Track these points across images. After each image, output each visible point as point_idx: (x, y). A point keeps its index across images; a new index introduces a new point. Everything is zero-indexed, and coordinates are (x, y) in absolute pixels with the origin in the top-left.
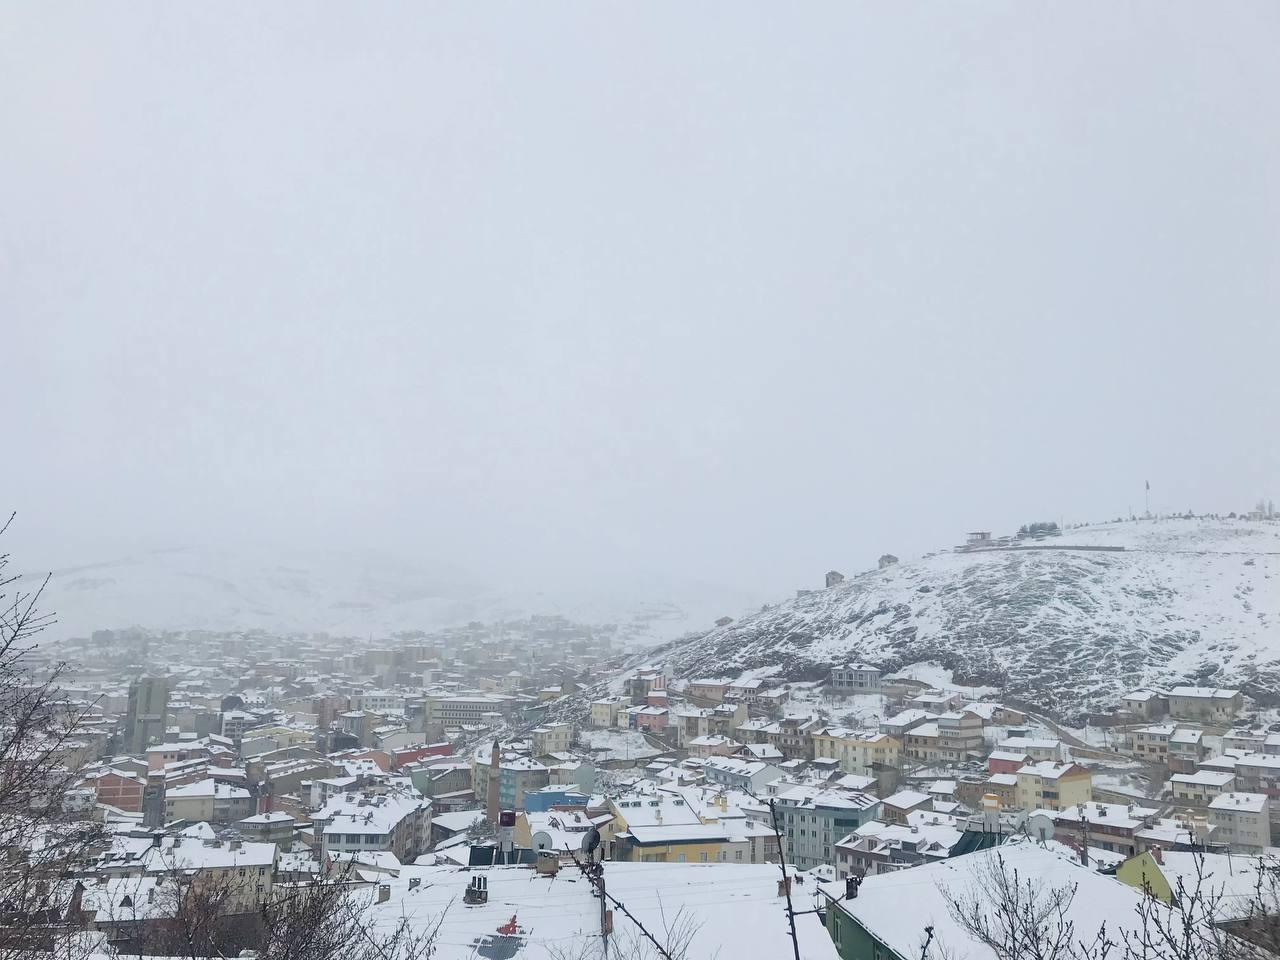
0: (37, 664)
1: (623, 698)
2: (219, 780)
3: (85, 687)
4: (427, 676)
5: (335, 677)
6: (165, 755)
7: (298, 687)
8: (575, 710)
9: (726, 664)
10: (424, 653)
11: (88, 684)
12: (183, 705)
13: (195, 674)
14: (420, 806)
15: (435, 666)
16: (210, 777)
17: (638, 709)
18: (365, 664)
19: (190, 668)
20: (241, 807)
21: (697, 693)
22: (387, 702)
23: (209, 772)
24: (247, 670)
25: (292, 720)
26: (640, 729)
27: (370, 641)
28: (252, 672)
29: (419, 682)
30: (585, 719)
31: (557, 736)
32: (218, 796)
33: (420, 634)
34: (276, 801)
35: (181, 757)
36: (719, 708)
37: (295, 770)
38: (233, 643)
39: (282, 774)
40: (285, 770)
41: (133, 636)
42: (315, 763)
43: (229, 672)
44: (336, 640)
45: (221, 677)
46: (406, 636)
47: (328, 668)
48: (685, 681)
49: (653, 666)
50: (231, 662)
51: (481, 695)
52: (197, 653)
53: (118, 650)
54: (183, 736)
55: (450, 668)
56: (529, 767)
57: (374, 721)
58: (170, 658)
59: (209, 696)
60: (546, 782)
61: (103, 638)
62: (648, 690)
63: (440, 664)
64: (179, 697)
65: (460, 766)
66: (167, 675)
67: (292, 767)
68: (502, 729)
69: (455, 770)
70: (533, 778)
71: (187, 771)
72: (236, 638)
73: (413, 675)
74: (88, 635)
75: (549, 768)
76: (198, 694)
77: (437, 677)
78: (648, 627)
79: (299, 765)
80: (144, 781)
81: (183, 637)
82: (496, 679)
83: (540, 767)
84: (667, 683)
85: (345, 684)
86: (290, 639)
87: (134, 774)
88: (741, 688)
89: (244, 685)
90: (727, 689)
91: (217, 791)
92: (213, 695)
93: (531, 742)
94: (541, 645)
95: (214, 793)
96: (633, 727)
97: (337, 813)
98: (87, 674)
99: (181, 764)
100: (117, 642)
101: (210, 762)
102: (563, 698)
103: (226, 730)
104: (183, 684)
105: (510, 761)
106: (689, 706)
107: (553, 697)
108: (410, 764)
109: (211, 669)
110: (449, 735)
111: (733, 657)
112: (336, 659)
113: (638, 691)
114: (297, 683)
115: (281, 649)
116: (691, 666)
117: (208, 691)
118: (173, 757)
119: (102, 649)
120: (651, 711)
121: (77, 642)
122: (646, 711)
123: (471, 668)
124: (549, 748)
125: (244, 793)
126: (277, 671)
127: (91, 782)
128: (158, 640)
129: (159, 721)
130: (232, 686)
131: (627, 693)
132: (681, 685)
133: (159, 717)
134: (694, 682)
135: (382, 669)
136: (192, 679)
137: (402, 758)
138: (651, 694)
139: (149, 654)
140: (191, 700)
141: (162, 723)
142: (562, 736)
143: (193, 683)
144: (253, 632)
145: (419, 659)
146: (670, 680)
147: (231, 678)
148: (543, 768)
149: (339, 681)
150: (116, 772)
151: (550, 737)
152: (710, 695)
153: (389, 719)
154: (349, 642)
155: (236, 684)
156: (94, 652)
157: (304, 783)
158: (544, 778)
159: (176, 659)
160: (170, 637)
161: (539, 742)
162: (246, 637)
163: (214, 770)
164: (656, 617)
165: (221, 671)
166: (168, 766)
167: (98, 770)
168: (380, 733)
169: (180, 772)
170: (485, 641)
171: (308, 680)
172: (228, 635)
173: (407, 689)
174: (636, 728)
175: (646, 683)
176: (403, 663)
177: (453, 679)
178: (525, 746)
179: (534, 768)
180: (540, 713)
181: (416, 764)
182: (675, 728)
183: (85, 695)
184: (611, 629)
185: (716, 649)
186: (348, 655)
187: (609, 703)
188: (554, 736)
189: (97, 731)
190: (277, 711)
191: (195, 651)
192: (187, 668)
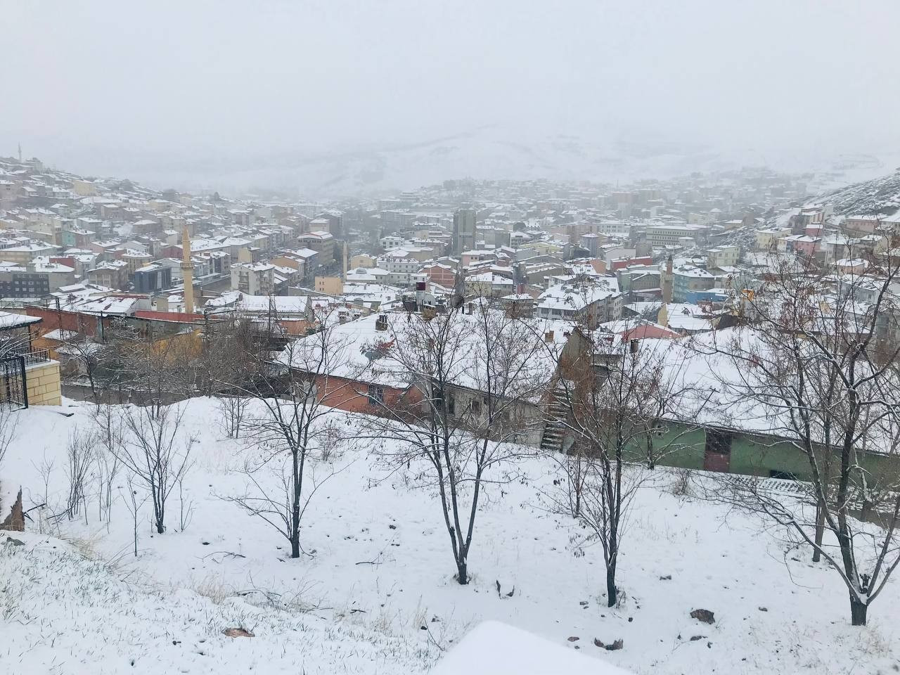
0: (413, 201)
1: (784, 229)
2: (495, 273)
3: (438, 215)
4: (653, 211)
5: (589, 211)
6: (472, 257)
7: (564, 217)
8: (747, 237)
9: (884, 204)
10: (653, 194)
11: (440, 213)
12: (490, 227)
13: (500, 208)
14: (611, 295)
15: (660, 204)
16: (491, 271)
17: (795, 238)
18: (611, 202)
19: (497, 204)
20: (507, 290)
21: (851, 226)
22: (616, 228)
23: (491, 268)
24: (532, 205)
25: (552, 239)
26: (795, 252)
27: (617, 186)
28: (535, 207)
29: (647, 215)
30: (753, 244)
31: (727, 255)
32: (494, 283)
33: (654, 181)
34: (526, 287)
35: (481, 258)
36: (865, 238)
37: (542, 270)
38: (526, 188)
39: (534, 272)
40: (536, 269)
41: (468, 185)
42: (554, 266)
43: (520, 207)
44: (595, 186)
45: (516, 210)
46: (644, 183)
47: (586, 204)
48: (843, 217)
49: (815, 205)
50: (523, 201)
51: (683, 225)
52: (504, 195)
53: (457, 193)
54: (487, 246)
55: (673, 205)
56: (700, 275)
57: (602, 241)
58: (487, 198)
59: (507, 222)
60: (712, 287)
61: (450, 185)
62: (808, 223)
63: (664, 202)
64: (489, 223)
65: (652, 272)
66: (484, 209)
67: (541, 268)
68: (692, 249)
69: (649, 275)
70: (703, 283)
71: (480, 267)
72: (528, 185)
73: (644, 210)
74: (441, 184)
75: (715, 277)
76: (500, 221)
77: (661, 212)
78: (842, 175)
79: (545, 266)
80: (455, 271)
81: (496, 184)
82: (701, 214)
83: (709, 275)
84: (826, 218)
85: (594, 216)
86: (563, 185)
87: (450, 267)
88: (892, 223)
89: (530, 215)
90: (879, 222)
91: (493, 279)
92: (510, 222)
93: (706, 258)
94: (747, 190)
95: (491, 280)
96: (789, 250)
97: (549, 296)
98: (439, 208)
99: (478, 263)
100: (458, 188)
101: (494, 263)
102: (741, 229)
103: (512, 244)
104: (493, 215)
105: (687, 270)
106: (840, 236)
107: (734, 227)
108: (621, 270)
109: (510, 205)
110: (654, 251)
111: (892, 198)
112: (593, 199)
113: (799, 224)
114: (563, 215)
115: (557, 192)
116: (851, 205)
117: (508, 219)
118: (476, 258)
119: (449, 192)
120: (806, 239)
121: (436, 187)
122: (801, 239)
123: (687, 205)
124: (719, 263)
125: (510, 282)
126: (550, 207)
127: (426, 270)
128: (481, 187)
129: (470, 237)
130: (523, 216)
131: (790, 225)
132: (837, 220)
133: (471, 234)
134: (850, 217)
135: (622, 206)
136: (498, 211)
137: (617, 265)
138: (809, 226)
139: (476, 196)
140: (495, 225)
141: (473, 238)
142: (730, 256)
143: (499, 214)
144: (540, 180)
145: (649, 199)
146: (829, 216)
147: (522, 211)
148: (712, 276)
149: (591, 214)
150: (440, 265)
151: (720, 255)
152: (862, 228)
153: (613, 239)
154: (603, 187)
155: (525, 215)
156: (445, 194)
157: (545, 277)
158: (710, 283)
159: (491, 199)
160: (487, 184)
161: (712, 259)
162: (535, 184)
163: (495, 267)
164: (852, 166)
165: (515, 207)
166: (471, 264)
167: (430, 263)
168: (604, 248)
169: (476, 268)
170: (702, 186)
171: (570, 212)
172: (523, 183)
173: (638, 220)
174: (792, 251)
175: (805, 218)
176: (638, 202)
177: (673, 214)
178: (702, 261)
179: (704, 276)
180: (720, 237)
181: (625, 269)
182: (824, 253)
183: (438, 220)
184: (809, 177)
185: (877, 191)
186: (600, 196)
187: (772, 232)
188: (723, 255)
189: (438, 242)
190: (545, 233)
191: (503, 193)
192: (495, 204)
